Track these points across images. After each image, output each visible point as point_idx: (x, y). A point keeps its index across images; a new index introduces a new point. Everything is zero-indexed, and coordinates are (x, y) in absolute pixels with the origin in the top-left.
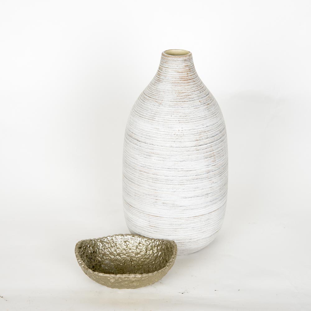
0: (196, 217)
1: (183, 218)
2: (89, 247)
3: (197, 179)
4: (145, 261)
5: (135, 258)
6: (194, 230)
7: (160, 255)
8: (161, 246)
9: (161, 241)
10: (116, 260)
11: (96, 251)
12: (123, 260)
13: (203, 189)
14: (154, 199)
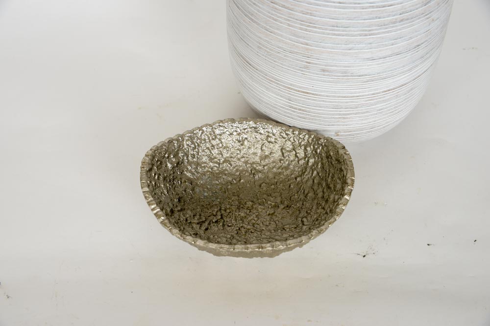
0: (389, 90)
1: (363, 96)
2: (168, 157)
3: (402, 20)
4: (280, 173)
5: (260, 166)
6: (381, 113)
7: (313, 165)
8: (314, 147)
9: (312, 136)
10: (223, 172)
11: (183, 159)
12: (237, 170)
13: (411, 38)
14: (302, 61)
